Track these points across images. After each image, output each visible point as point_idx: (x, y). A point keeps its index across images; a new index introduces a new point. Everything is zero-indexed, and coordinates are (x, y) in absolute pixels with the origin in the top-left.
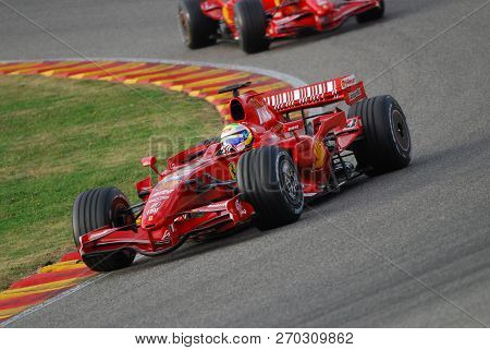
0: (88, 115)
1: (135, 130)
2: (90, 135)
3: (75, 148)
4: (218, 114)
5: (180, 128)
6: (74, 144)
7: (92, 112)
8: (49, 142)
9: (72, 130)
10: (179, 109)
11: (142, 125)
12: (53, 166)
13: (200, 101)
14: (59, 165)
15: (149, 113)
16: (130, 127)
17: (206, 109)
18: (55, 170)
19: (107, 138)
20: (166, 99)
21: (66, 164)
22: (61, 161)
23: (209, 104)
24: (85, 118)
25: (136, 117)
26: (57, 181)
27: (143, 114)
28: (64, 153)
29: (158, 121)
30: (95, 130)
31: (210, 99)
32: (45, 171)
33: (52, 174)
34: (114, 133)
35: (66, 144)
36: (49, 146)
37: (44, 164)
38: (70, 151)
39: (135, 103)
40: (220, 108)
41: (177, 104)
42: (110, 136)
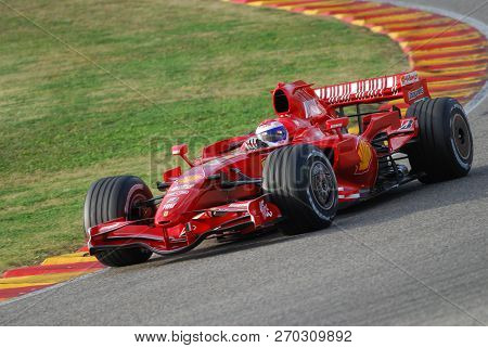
0: (270, 42)
1: (319, 59)
2: (275, 62)
3: (260, 73)
4: (401, 51)
5: (365, 61)
6: (259, 69)
7: (274, 39)
8: (233, 65)
9: (256, 55)
10: (362, 44)
11: (326, 55)
12: (239, 88)
13: (383, 38)
14: (244, 88)
15: (333, 45)
16: (315, 56)
17: (388, 45)
18: (242, 91)
19: (291, 65)
20: (348, 33)
21: (253, 87)
22: (247, 84)
23: (391, 40)
24: (267, 45)
25: (319, 47)
26: (244, 104)
27: (327, 46)
28: (249, 77)
29: (343, 52)
30: (279, 57)
31: (394, 35)
32: (231, 93)
33: (239, 96)
34: (299, 61)
35: (251, 68)
36: (233, 69)
37: (230, 85)
38: (255, 75)
39: (317, 34)
40: (404, 45)
41: (361, 38)
42: (295, 63)
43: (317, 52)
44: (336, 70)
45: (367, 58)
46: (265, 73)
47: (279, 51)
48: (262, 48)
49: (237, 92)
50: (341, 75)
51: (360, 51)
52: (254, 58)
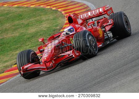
0: (21, 17)
1: (37, 21)
2: (23, 24)
3: (18, 28)
4: (62, 14)
5: (51, 19)
6: (18, 27)
7: (22, 16)
8: (9, 27)
9: (17, 22)
10: (50, 14)
11: (39, 19)
13: (56, 11)
14: (14, 34)
15: (41, 15)
16: (35, 20)
17: (58, 13)
18: (13, 35)
19: (28, 24)
20: (45, 11)
21: (16, 33)
23: (59, 11)
24: (20, 19)
25: (36, 17)
26: (14, 39)
27: (39, 16)
28: (15, 30)
29: (44, 18)
30: (24, 22)
31: (59, 10)
32: (10, 36)
33: (12, 36)
34: (30, 23)
35: (15, 27)
36: (10, 28)
37: (9, 34)
38: (16, 29)
39: (35, 13)
40: (63, 12)
41: (49, 12)
42: (29, 23)
43: (35, 19)
44: (42, 23)
45: (52, 18)
46: (20, 28)
47: (24, 20)
48: (18, 20)
49: (11, 35)
50: (44, 25)
51: (49, 16)
52: (16, 23)
